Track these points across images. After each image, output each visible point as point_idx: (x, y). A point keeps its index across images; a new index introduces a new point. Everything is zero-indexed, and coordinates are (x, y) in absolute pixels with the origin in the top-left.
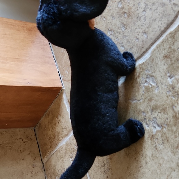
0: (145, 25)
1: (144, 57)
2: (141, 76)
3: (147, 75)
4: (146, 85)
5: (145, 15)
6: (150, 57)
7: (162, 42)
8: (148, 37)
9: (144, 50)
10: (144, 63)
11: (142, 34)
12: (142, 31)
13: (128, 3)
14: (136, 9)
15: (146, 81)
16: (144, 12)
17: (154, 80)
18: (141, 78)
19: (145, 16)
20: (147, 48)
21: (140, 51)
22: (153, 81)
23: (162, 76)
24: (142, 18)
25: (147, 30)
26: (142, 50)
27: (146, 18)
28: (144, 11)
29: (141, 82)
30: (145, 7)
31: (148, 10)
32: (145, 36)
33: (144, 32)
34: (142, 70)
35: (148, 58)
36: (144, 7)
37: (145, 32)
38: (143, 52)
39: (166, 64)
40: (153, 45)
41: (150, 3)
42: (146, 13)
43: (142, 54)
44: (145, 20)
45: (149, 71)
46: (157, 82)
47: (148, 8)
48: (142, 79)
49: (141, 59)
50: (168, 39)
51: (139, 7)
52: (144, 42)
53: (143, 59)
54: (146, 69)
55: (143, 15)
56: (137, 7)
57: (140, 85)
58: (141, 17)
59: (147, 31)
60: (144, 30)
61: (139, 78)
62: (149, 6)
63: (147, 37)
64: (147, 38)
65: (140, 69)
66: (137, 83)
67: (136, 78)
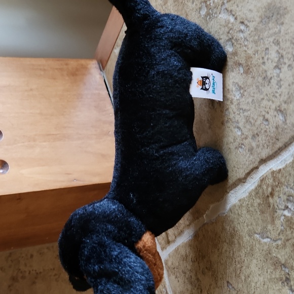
0: (280, 95)
1: (280, 157)
2: (276, 194)
3: (288, 196)
4: (286, 213)
5: (278, 76)
8: (288, 122)
9: (279, 144)
10: (280, 170)
11: (275, 113)
12: (273, 107)
13: (245, 46)
14: (261, 61)
15: (287, 207)
16: (278, 71)
18: (276, 198)
19: (279, 79)
20: (287, 143)
21: (273, 146)
24: (274, 82)
25: (284, 106)
26: (274, 144)
27: (282, 83)
28: (277, 67)
29: (276, 206)
30: (279, 60)
31: (285, 68)
32: (280, 117)
33: (278, 108)
34: (277, 183)
35: (288, 162)
36: (276, 60)
37: (279, 110)
38: (279, 149)
41: (288, 53)
42: (281, 72)
43: (276, 152)
44: (281, 87)
45: (291, 188)
47: (285, 64)
48: (278, 201)
49: (276, 160)
51: (266, 58)
52: (280, 130)
53: (279, 162)
54: (286, 183)
55: (275, 75)
56: (263, 58)
57: (276, 212)
58: (271, 78)
59: (285, 109)
60: (279, 106)
61: (272, 197)
62: (286, 61)
63: (286, 120)
64: (285, 122)
65: (274, 180)
66: (269, 206)
67: (268, 196)
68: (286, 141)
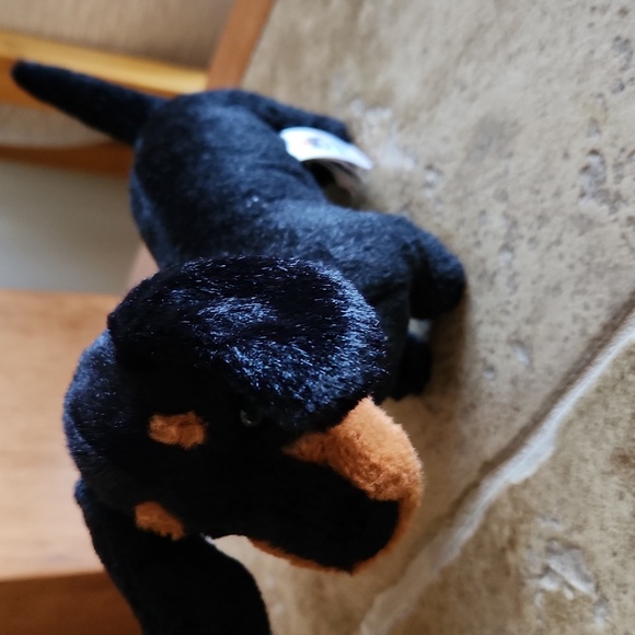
0: (516, 307)
1: (525, 451)
2: (522, 539)
3: (549, 540)
4: (548, 584)
5: (509, 265)
6: (554, 457)
7: (598, 390)
8: (537, 364)
9: (522, 420)
10: (528, 480)
11: (509, 350)
12: (504, 335)
13: (439, 214)
14: (471, 240)
15: (547, 570)
16: (507, 256)
17: (584, 568)
18: (523, 552)
19: (511, 273)
20: (537, 413)
21: (507, 426)
22: (577, 568)
23: (617, 548)
24: (501, 280)
25: (527, 330)
26: (511, 419)
27: (518, 279)
28: (506, 248)
29: (523, 571)
30: (508, 234)
31: (522, 247)
32: (520, 358)
33: (513, 338)
34: (521, 513)
35: (544, 459)
36: (503, 232)
37: (518, 342)
38: (521, 432)
39: (629, 496)
40: (561, 403)
41: (526, 214)
42: (514, 257)
43: (515, 440)
44: (515, 288)
45: (555, 520)
46: (596, 576)
47: (522, 237)
48: (526, 557)
49: (516, 459)
50: (622, 377)
51: (481, 232)
52: (521, 386)
53: (523, 463)
54: (541, 511)
55: (502, 264)
56: (475, 233)
57: (524, 585)
58: (495, 274)
59: (528, 337)
60: (516, 333)
61: (514, 549)
62: (523, 230)
63: (531, 361)
64: (530, 367)
65: (516, 508)
66: (508, 573)
67: (503, 550)
68: (536, 409)
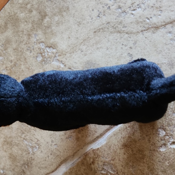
1: (97, 141)
2: (96, 162)
3: (104, 162)
4: (103, 172)
6: (106, 144)
7: (120, 130)
9: (97, 135)
10: (98, 148)
15: (103, 169)
17: (114, 169)
18: (96, 165)
20: (102, 134)
21: (93, 136)
22: (112, 169)
23: (123, 165)
29: (96, 169)
34: (96, 156)
35: (103, 144)
38: (97, 137)
39: (126, 154)
40: (109, 132)
43: (95, 139)
45: (106, 158)
46: (117, 170)
48: (97, 166)
49: (94, 143)
50: (126, 128)
53: (96, 144)
54: (102, 156)
57: (96, 172)
61: (94, 164)
65: (94, 155)
66: (92, 170)
67: (91, 164)
68: (101, 132)
